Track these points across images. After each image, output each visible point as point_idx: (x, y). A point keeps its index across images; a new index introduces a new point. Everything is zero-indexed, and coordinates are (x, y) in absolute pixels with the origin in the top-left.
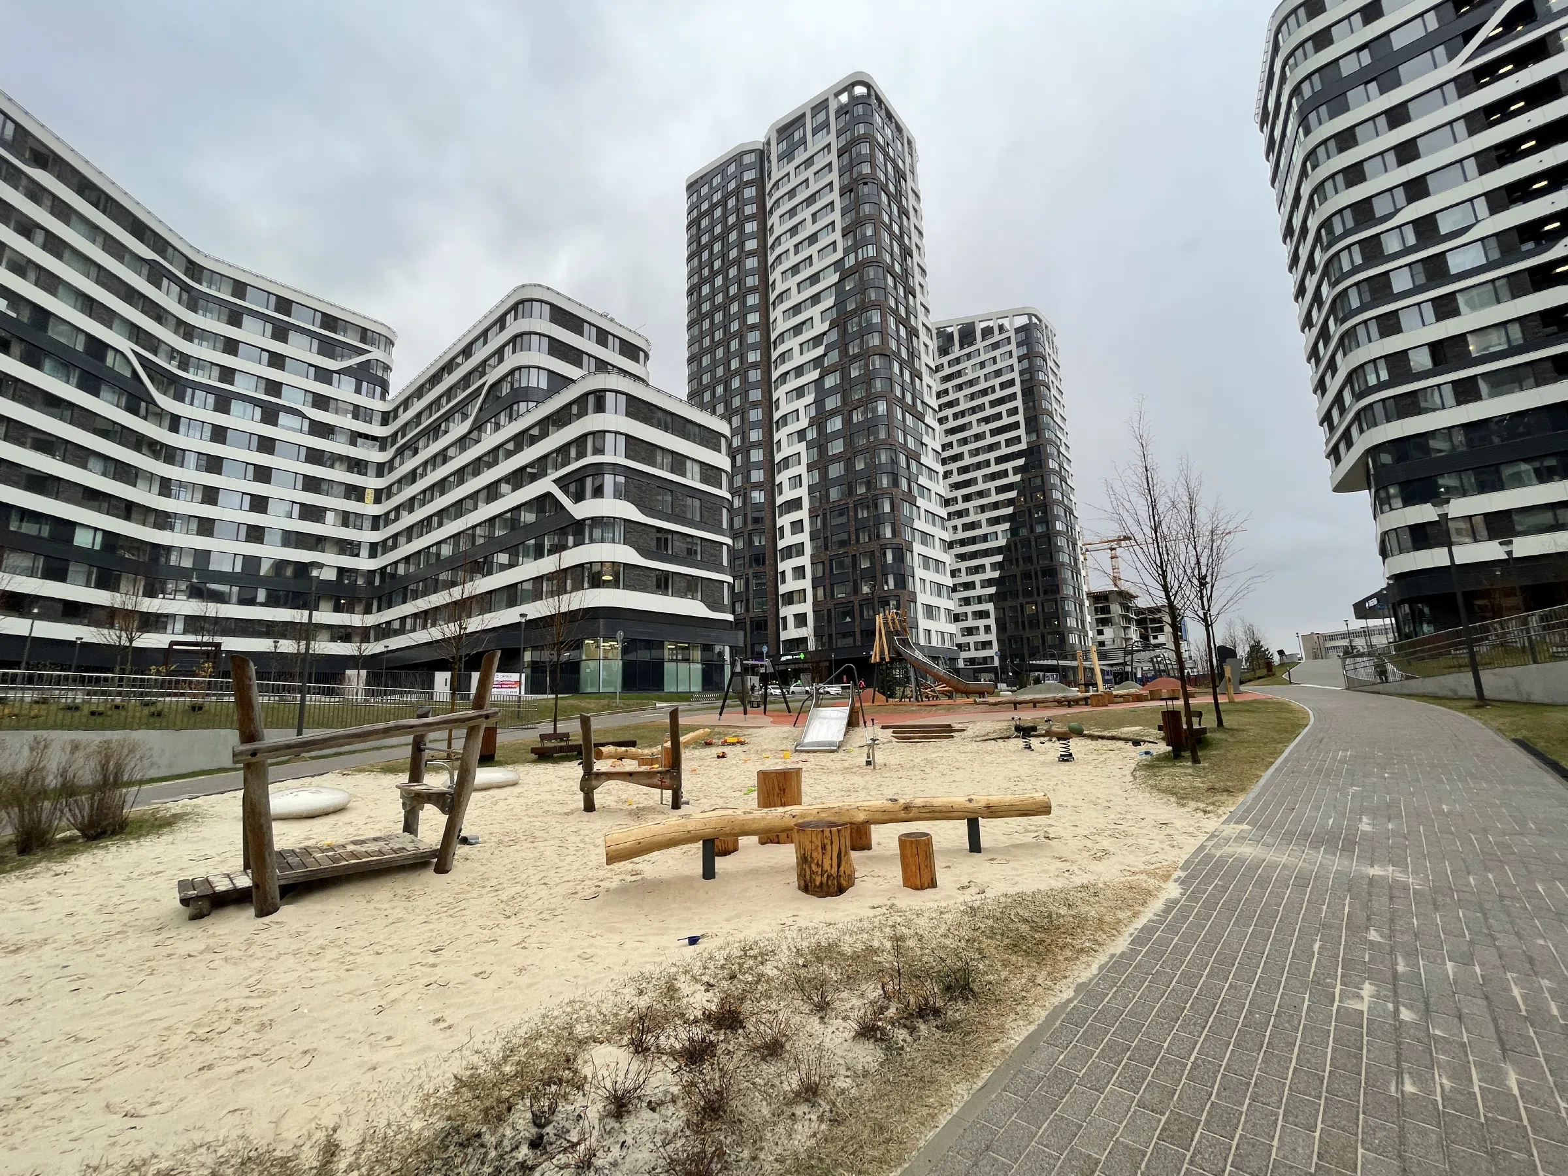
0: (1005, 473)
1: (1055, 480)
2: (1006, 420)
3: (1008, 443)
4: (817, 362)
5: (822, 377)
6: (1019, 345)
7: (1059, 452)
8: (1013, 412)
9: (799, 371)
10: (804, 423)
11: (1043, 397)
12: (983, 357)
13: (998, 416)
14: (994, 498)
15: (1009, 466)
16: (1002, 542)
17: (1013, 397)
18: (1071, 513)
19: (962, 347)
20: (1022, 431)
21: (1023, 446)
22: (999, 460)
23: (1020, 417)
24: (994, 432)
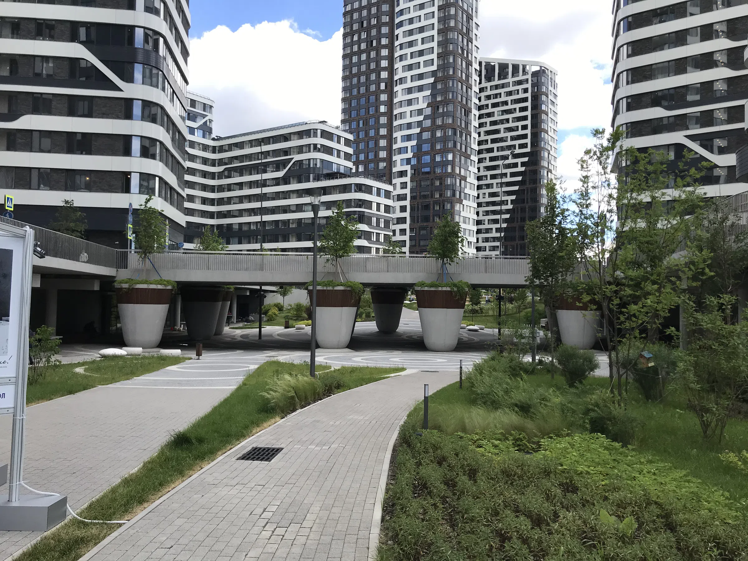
0: (515, 165)
2: (520, 132)
3: (522, 146)
4: (419, 123)
5: (421, 132)
6: (533, 86)
7: (549, 154)
8: (524, 127)
9: (409, 126)
10: (410, 155)
11: (542, 121)
12: (511, 88)
14: (509, 179)
15: (519, 161)
16: (510, 206)
17: (525, 118)
19: (499, 79)
20: (528, 141)
21: (528, 150)
22: (514, 156)
23: (528, 132)
24: (513, 138)
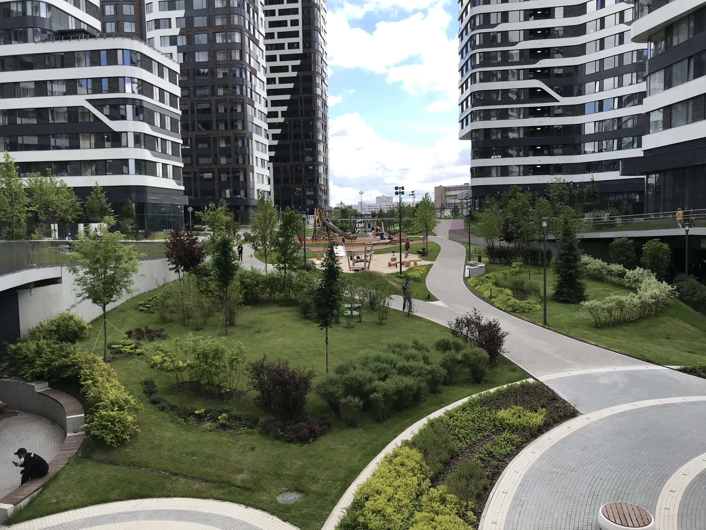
1: (318, 80)
2: (289, 28)
3: (291, 46)
7: (322, 58)
8: (295, 23)
10: (175, 31)
13: (283, 24)
15: (290, 63)
17: (295, 11)
18: (325, 104)
20: (299, 39)
21: (300, 51)
22: (283, 58)
23: (299, 28)
24: (280, 35)
